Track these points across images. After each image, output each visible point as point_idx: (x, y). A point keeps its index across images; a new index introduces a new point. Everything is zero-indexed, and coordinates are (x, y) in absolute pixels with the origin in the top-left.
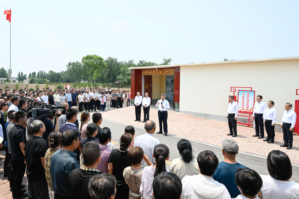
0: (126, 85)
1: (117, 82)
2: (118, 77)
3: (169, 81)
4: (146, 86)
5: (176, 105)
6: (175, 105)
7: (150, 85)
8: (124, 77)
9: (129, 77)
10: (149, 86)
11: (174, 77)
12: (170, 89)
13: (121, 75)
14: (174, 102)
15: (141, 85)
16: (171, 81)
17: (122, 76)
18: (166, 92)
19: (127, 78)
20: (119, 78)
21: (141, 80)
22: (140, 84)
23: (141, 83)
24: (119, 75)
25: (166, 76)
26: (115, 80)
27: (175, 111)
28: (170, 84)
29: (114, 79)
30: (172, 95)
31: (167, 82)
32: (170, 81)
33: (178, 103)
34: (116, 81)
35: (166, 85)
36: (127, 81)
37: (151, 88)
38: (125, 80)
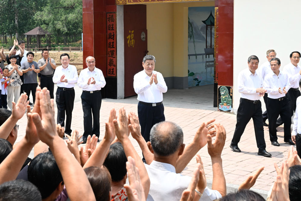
0: (63, 42)
1: (35, 32)
2: (37, 16)
3: (199, 21)
4: (129, 37)
5: (222, 93)
6: (220, 95)
7: (142, 37)
8: (55, 14)
9: (71, 16)
10: (137, 37)
11: (217, 8)
12: (201, 48)
13: (46, 9)
14: (216, 85)
15: (113, 37)
16: (204, 22)
17: (49, 13)
18: (189, 55)
19: (63, 18)
20: (39, 18)
21: (113, 19)
22: (111, 32)
23: (113, 28)
24: (38, 9)
25: (190, 9)
26: (25, 25)
27: (221, 111)
28: (202, 33)
29: (24, 22)
30: (207, 66)
31: (190, 24)
32: (199, 23)
33: (229, 88)
34: (30, 29)
35: (190, 36)
36: (66, 29)
37: (145, 43)
38: (59, 25)
